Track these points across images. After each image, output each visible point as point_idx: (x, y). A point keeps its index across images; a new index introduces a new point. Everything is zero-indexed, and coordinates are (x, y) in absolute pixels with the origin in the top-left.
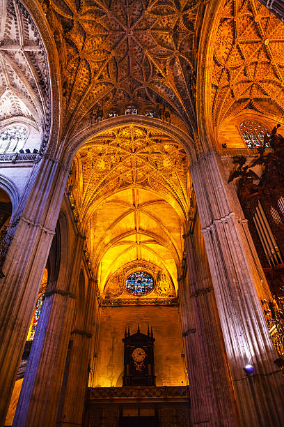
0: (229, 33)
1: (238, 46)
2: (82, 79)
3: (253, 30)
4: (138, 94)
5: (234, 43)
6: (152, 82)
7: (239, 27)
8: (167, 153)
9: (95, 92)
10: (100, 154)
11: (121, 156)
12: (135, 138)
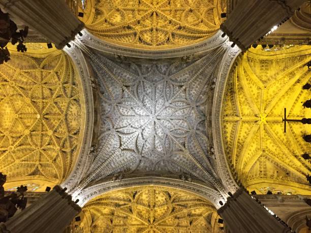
0: (71, 122)
1: (62, 112)
2: (197, 87)
3: (52, 123)
4: (148, 68)
5: (66, 115)
6: (134, 80)
7: (64, 126)
8: (118, 10)
9: (187, 76)
10: (191, 11)
11: (168, 8)
12: (152, 30)
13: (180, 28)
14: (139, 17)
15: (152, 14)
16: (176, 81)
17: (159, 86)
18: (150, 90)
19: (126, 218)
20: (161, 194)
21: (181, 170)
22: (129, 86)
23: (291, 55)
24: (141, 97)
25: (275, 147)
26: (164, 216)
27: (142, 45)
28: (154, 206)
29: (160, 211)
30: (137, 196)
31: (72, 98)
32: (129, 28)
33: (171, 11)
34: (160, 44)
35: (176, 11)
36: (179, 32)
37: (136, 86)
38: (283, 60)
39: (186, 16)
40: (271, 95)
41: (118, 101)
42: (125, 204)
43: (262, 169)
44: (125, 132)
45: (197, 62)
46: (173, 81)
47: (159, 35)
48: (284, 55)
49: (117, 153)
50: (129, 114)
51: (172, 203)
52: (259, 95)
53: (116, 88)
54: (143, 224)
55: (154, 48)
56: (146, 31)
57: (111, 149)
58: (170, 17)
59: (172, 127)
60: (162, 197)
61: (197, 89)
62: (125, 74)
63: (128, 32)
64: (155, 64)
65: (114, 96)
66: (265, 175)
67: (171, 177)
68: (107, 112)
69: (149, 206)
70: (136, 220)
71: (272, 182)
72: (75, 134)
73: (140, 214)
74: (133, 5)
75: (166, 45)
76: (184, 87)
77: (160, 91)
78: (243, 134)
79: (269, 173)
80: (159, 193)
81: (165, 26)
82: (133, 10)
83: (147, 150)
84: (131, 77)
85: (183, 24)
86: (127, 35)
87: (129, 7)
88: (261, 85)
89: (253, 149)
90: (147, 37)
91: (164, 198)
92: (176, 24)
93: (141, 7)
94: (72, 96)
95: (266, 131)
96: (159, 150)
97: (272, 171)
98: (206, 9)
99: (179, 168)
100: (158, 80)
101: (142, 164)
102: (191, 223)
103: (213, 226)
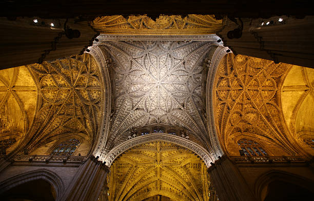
4: (198, 79)
9: (192, 111)
11: (245, 98)
12: (229, 86)
13: (228, 108)
14: (240, 77)
15: (241, 86)
16: (188, 102)
17: (184, 87)
18: (180, 80)
19: (77, 69)
20: (98, 96)
21: (118, 107)
22: (184, 64)
23: (203, 184)
24: (175, 73)
25: (139, 173)
26: (82, 98)
27: (218, 79)
28: (88, 91)
29: (85, 94)
30: (95, 78)
31: (174, 21)
32: (232, 69)
33: (242, 100)
34: (217, 94)
35: (242, 104)
36: (226, 107)
37: (184, 69)
38: (200, 178)
39: (237, 113)
40: (175, 170)
41: (172, 55)
42: (88, 69)
43: (123, 165)
44: (146, 60)
45: (202, 121)
46: (188, 99)
47: (225, 92)
48: (204, 180)
49: (129, 57)
50: (161, 63)
51: (93, 105)
52: (176, 163)
53: (183, 54)
54: (74, 81)
55: (215, 89)
56: (228, 82)
57: (131, 51)
58: (238, 100)
59: (151, 98)
60: (96, 97)
61: (181, 118)
62: (194, 62)
63: (229, 68)
64: (202, 85)
65: (177, 52)
66: (119, 167)
67: (112, 100)
68: (163, 45)
69: (88, 87)
70: (77, 77)
71: (115, 172)
72: (143, 24)
73: (81, 79)
74: (249, 71)
75: (216, 98)
76: (182, 108)
77: (180, 88)
78: (148, 153)
79: (120, 170)
80: (99, 94)
81: (231, 96)
82: (245, 71)
83: (132, 78)
84: (192, 66)
85: (232, 111)
86: (226, 68)
87: (248, 68)
88: (183, 165)
89: (137, 160)
90: (224, 83)
91: (95, 98)
92: (232, 106)
93: (247, 78)
94: (176, 21)
95: (150, 167)
96: (132, 88)
97: (122, 171)
98: (241, 127)
99: (119, 106)
100: (189, 86)
101: (120, 76)
102: (79, 118)
103: (79, 134)
